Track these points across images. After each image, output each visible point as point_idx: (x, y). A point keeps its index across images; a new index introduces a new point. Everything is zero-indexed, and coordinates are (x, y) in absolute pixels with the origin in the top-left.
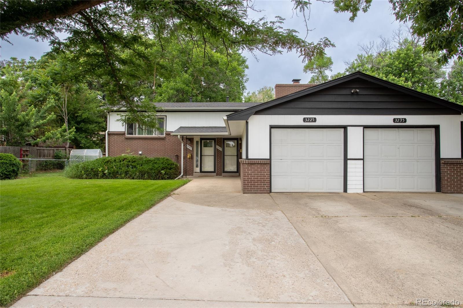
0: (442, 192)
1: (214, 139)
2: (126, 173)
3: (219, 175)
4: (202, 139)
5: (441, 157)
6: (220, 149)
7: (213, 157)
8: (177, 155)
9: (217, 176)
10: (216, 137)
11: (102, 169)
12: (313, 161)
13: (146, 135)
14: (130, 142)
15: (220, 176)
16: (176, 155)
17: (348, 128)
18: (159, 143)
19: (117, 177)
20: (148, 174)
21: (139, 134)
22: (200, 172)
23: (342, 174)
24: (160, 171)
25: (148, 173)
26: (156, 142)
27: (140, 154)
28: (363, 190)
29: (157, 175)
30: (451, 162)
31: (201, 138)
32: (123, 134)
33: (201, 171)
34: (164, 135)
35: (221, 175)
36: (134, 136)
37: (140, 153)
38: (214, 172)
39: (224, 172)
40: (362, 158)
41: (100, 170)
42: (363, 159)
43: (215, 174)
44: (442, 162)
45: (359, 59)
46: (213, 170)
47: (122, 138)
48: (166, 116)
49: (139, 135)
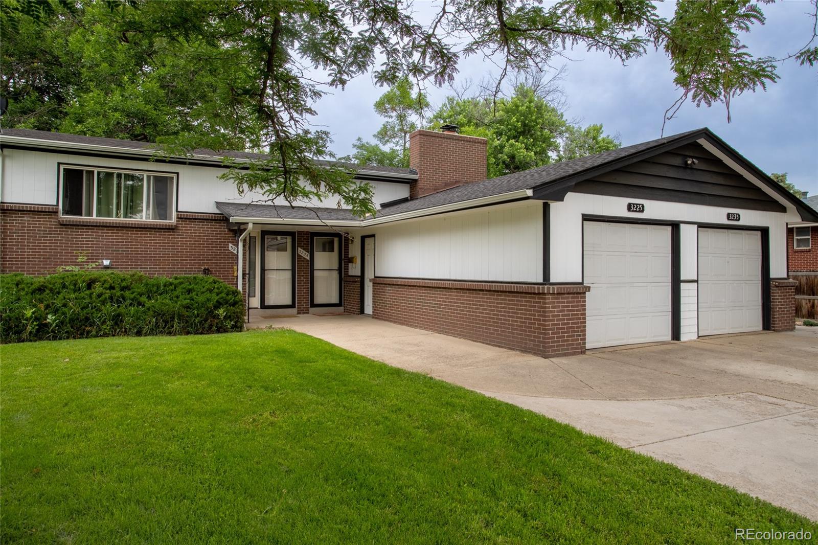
0: (774, 330)
1: (291, 234)
2: (117, 320)
3: (304, 313)
4: (264, 233)
5: (771, 277)
6: (306, 255)
7: (288, 275)
8: (208, 269)
9: (300, 315)
10: (296, 229)
11: (33, 313)
12: (635, 285)
13: (122, 219)
14: (72, 234)
15: (305, 315)
16: (205, 269)
17: (682, 226)
18: (161, 238)
19: (88, 332)
20: (179, 319)
21: (99, 214)
22: (261, 308)
23: (669, 308)
24: (211, 312)
25: (180, 317)
26: (150, 237)
27: (107, 267)
28: (697, 334)
29: (206, 320)
30: (782, 284)
31: (262, 232)
32: (51, 212)
33: (263, 306)
34: (173, 220)
35: (308, 313)
36: (84, 218)
37: (106, 263)
38: (292, 306)
39: (313, 305)
40: (696, 279)
41: (29, 313)
42: (697, 281)
43: (294, 311)
44: (773, 284)
45: (449, 103)
46: (288, 302)
47: (49, 223)
48: (178, 174)
49: (101, 216)
